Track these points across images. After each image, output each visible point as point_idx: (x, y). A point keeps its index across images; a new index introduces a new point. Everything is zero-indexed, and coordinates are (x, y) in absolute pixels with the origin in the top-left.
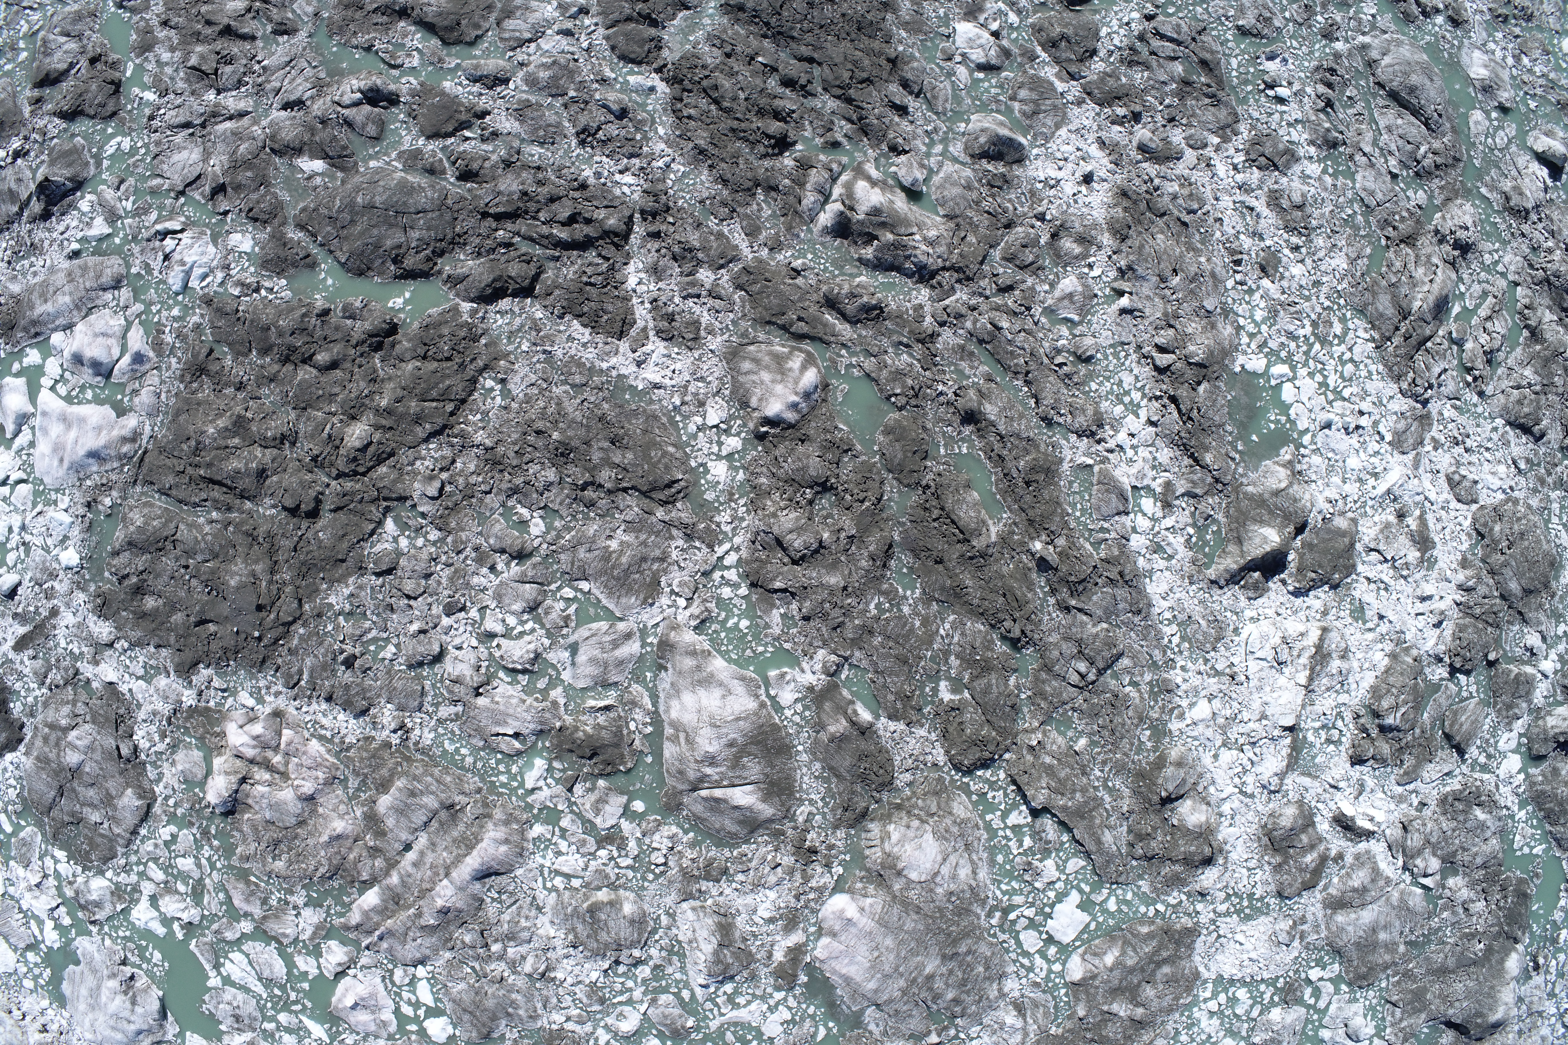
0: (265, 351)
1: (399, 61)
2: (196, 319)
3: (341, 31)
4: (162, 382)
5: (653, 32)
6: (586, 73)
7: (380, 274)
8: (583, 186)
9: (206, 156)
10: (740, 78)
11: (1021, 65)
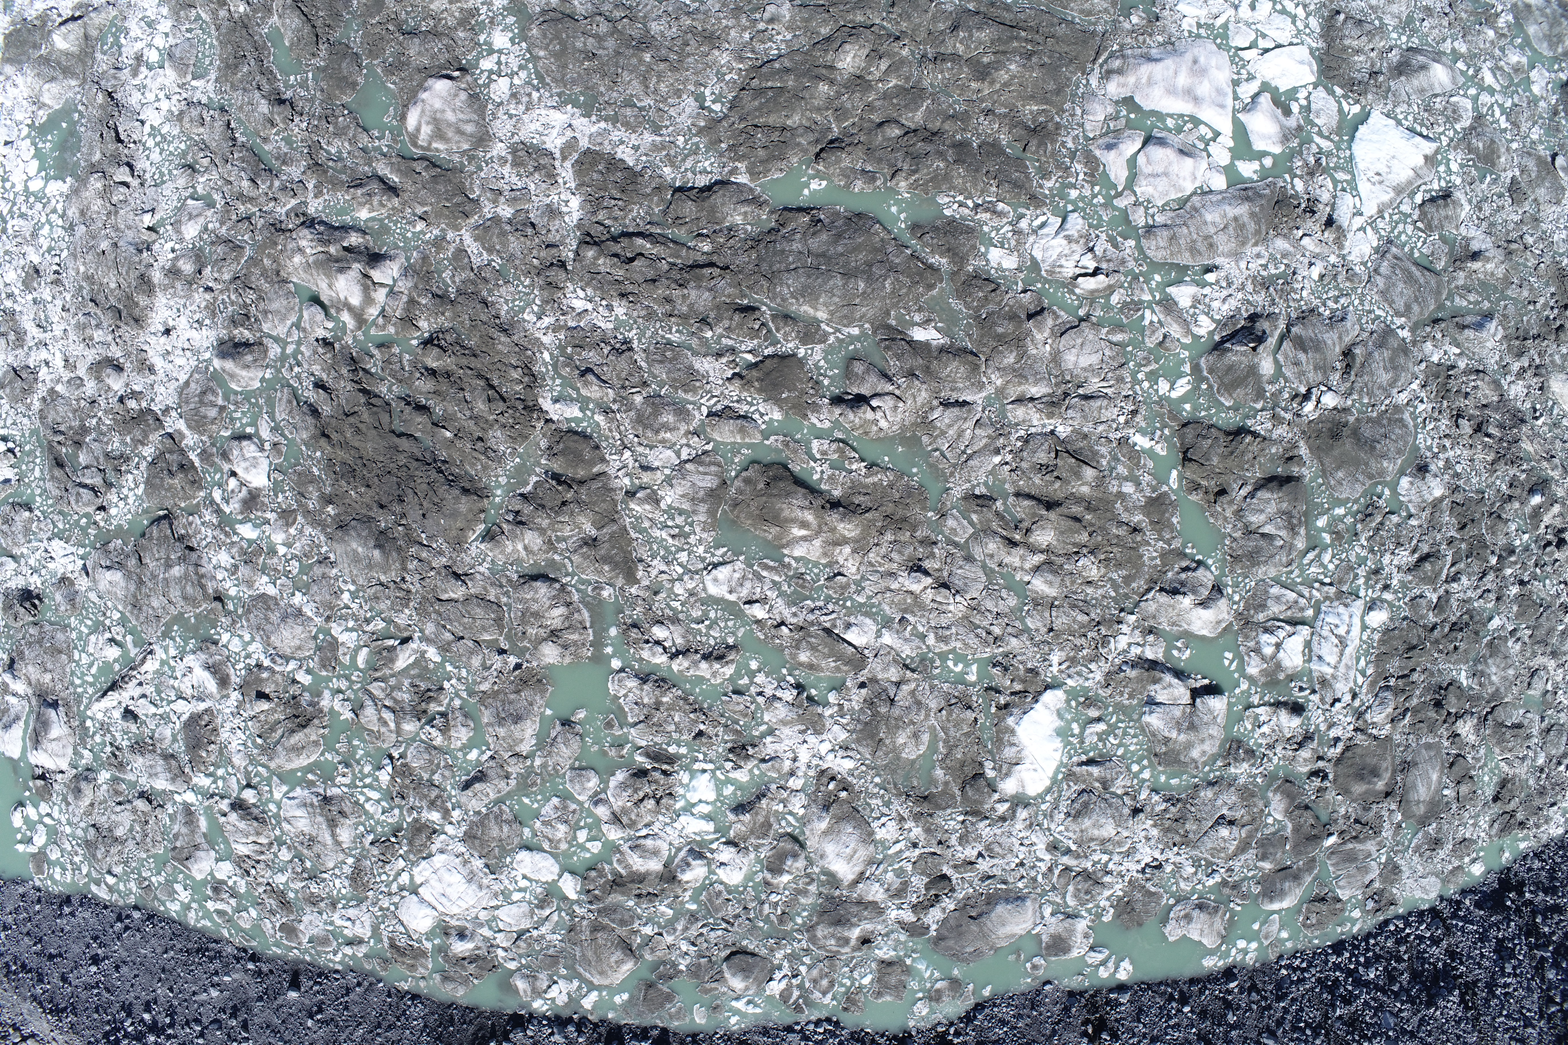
0: (961, 147)
1: (834, 446)
2: (1049, 184)
3: (909, 491)
4: (1082, 125)
5: (556, 466)
6: (625, 419)
7: (838, 213)
8: (623, 295)
9: (1056, 357)
10: (468, 413)
11: (213, 445)
